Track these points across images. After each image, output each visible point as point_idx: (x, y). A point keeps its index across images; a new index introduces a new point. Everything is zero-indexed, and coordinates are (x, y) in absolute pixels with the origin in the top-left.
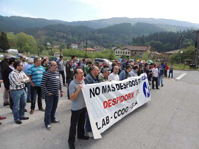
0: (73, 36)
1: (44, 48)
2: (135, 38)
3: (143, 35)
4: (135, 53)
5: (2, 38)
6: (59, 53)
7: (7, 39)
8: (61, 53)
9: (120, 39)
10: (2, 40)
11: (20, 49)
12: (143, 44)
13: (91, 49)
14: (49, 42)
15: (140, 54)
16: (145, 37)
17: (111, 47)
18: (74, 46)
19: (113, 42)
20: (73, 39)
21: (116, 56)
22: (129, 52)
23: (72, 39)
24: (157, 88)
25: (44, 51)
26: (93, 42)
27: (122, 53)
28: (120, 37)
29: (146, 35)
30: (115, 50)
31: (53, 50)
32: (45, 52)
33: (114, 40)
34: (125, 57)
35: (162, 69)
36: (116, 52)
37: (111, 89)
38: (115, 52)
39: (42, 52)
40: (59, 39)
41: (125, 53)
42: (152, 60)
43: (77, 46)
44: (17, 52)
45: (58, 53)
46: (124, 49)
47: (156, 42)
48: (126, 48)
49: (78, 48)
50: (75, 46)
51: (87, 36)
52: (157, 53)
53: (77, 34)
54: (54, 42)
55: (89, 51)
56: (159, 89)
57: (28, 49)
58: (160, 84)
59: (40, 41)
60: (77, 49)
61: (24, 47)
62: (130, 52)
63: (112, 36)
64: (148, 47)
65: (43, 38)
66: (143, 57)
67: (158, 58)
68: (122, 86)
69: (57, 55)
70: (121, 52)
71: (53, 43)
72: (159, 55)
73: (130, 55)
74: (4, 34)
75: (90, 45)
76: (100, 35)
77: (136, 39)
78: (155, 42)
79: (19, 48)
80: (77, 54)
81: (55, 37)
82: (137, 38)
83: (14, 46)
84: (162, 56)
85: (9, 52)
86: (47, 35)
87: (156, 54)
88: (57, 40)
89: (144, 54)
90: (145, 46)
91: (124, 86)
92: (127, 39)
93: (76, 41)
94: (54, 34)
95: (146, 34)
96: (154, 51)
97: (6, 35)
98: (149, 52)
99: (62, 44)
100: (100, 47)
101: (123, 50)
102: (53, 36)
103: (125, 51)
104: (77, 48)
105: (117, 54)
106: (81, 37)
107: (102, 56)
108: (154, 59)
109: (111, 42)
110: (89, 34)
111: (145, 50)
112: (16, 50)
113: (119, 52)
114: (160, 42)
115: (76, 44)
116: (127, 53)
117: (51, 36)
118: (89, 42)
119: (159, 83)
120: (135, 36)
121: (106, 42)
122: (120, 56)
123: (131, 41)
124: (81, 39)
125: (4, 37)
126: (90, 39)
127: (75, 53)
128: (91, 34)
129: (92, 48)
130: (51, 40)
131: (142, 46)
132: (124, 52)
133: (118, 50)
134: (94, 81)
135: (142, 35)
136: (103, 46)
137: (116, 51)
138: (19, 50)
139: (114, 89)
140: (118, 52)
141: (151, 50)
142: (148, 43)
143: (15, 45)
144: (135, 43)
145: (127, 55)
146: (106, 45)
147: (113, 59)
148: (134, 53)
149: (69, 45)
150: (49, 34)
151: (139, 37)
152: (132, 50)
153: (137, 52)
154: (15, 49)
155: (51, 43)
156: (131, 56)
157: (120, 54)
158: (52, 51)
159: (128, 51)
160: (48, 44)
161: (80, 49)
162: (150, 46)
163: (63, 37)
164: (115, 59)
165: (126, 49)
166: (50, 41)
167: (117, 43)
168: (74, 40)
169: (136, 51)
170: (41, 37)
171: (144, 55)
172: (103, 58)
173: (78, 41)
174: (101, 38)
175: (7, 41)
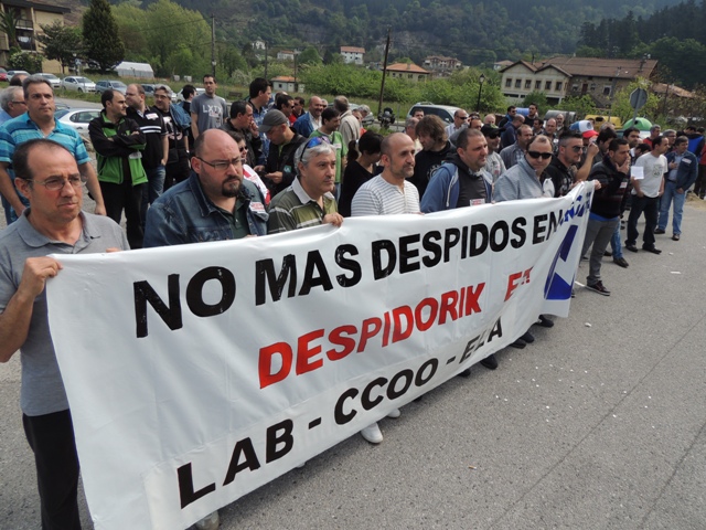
0: (348, 15)
1: (243, 60)
2: (593, 25)
3: (631, 13)
4: (585, 86)
5: (97, 22)
6: (292, 79)
7: (111, 25)
8: (298, 80)
9: (530, 28)
10: (95, 27)
11: (162, 61)
12: (623, 50)
13: (414, 68)
14: (264, 38)
15: (607, 91)
16: (636, 19)
17: (491, 59)
18: (351, 55)
19: (501, 41)
20: (349, 27)
21: (506, 95)
22: (559, 84)
23: (344, 25)
24: (649, 247)
25: (238, 71)
26: (422, 41)
27: (533, 84)
28: (532, 21)
29: (644, 11)
30: (503, 71)
31: (272, 67)
32: (244, 76)
33: (506, 33)
34: (541, 100)
35: (688, 161)
36: (509, 80)
37: (334, 270)
38: (504, 81)
39: (234, 75)
40: (297, 25)
41: (543, 85)
42: (653, 119)
43: (360, 56)
44: (149, 73)
45: (286, 79)
46: (540, 70)
47: (680, 46)
48: (550, 67)
49: (366, 62)
50: (354, 56)
51: (401, 13)
52: (679, 89)
53: (364, 5)
54: (280, 37)
55: (403, 74)
56: (658, 252)
57: (188, 64)
58: (669, 229)
59: (231, 34)
60: (360, 66)
61: (174, 54)
62: (565, 81)
63: (500, 15)
64: (643, 63)
65: (243, 20)
66: (613, 104)
67: (678, 113)
68: (415, 253)
69: (284, 85)
70: (528, 82)
71: (276, 43)
72: (683, 98)
73: (561, 95)
74: (101, 5)
75: (410, 53)
76: (453, 11)
77: (599, 28)
78: (677, 43)
79: (156, 60)
80: (358, 84)
81: (285, 16)
82: (603, 23)
83: (140, 53)
84: (698, 103)
85: (120, 74)
86: (256, 11)
87: (675, 96)
88: (292, 31)
89: (622, 93)
90: (630, 58)
91: (423, 253)
92: (561, 28)
93: (358, 34)
94: (281, 7)
95: (644, 7)
96: (669, 81)
97: (108, 10)
98: (644, 83)
99: (308, 44)
100: (449, 58)
101: (536, 72)
102: (278, 14)
103: (544, 77)
104: (361, 62)
105: (512, 90)
106: (380, 19)
107: (450, 95)
108: (660, 117)
109: (493, 39)
110: (410, 8)
111: (630, 76)
112: (146, 68)
113: (519, 81)
114: (698, 43)
115: (359, 46)
116: (553, 85)
117: (271, 15)
118: (408, 39)
119: (665, 222)
120: (593, 16)
121: (475, 40)
122: (522, 96)
123: (575, 38)
124: (379, 28)
125: (101, 16)
126: (413, 28)
127: (347, 83)
128: (419, 5)
129: (419, 63)
130: (268, 32)
131: (621, 58)
132: (538, 83)
133: (515, 73)
134: (200, 224)
135: (625, 9)
136: (460, 59)
137: (506, 75)
138: (158, 67)
139: (349, 274)
140: (514, 82)
141: (652, 74)
142: (648, 48)
143: (145, 49)
144: (590, 45)
145: (552, 93)
146: (475, 51)
147: (490, 110)
148: (581, 86)
149: (334, 51)
150: (262, 8)
151: (610, 20)
152: (575, 76)
153: (596, 81)
154: (145, 62)
155: (269, 43)
156: (566, 99)
157: (522, 91)
158: (266, 72)
159: (554, 77)
160: (260, 44)
161: (371, 68)
162: (652, 58)
163: (313, 19)
164: (497, 107)
165: (547, 71)
166: (267, 35)
167: (517, 44)
168: (353, 32)
169: (591, 78)
170: (235, 17)
171: (623, 96)
172: (452, 102)
173: (369, 34)
174: (454, 25)
175: (111, 32)
